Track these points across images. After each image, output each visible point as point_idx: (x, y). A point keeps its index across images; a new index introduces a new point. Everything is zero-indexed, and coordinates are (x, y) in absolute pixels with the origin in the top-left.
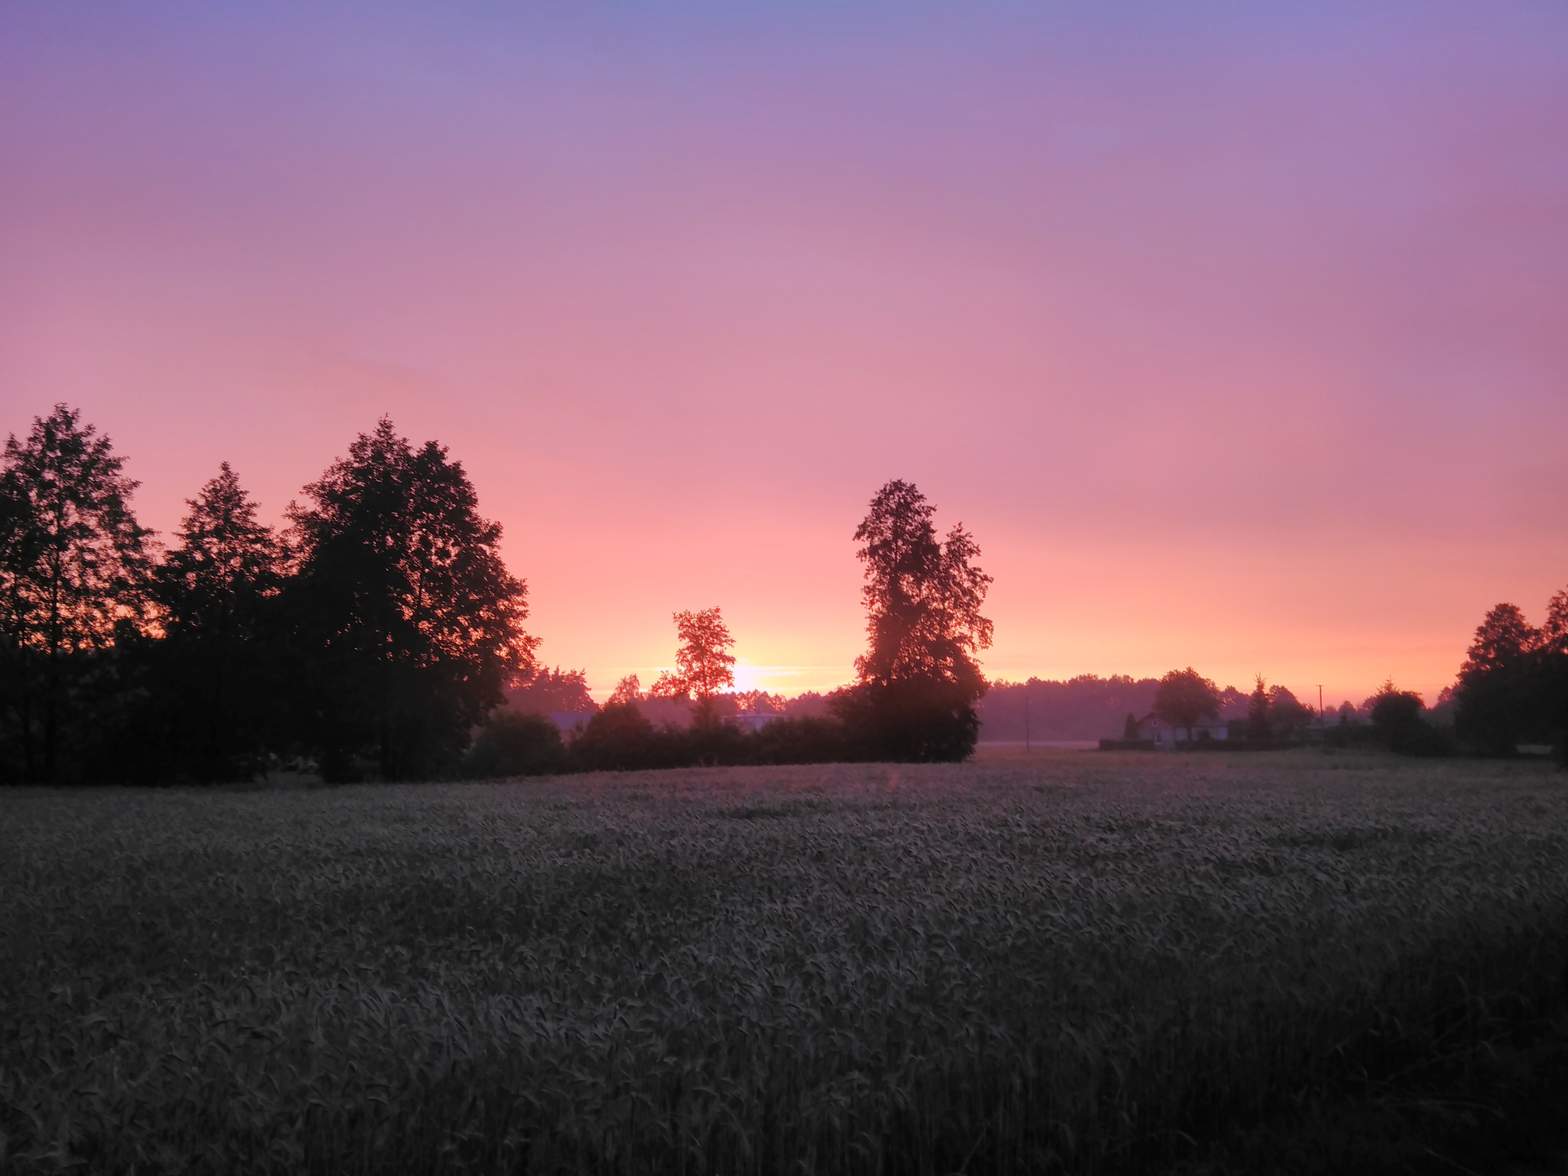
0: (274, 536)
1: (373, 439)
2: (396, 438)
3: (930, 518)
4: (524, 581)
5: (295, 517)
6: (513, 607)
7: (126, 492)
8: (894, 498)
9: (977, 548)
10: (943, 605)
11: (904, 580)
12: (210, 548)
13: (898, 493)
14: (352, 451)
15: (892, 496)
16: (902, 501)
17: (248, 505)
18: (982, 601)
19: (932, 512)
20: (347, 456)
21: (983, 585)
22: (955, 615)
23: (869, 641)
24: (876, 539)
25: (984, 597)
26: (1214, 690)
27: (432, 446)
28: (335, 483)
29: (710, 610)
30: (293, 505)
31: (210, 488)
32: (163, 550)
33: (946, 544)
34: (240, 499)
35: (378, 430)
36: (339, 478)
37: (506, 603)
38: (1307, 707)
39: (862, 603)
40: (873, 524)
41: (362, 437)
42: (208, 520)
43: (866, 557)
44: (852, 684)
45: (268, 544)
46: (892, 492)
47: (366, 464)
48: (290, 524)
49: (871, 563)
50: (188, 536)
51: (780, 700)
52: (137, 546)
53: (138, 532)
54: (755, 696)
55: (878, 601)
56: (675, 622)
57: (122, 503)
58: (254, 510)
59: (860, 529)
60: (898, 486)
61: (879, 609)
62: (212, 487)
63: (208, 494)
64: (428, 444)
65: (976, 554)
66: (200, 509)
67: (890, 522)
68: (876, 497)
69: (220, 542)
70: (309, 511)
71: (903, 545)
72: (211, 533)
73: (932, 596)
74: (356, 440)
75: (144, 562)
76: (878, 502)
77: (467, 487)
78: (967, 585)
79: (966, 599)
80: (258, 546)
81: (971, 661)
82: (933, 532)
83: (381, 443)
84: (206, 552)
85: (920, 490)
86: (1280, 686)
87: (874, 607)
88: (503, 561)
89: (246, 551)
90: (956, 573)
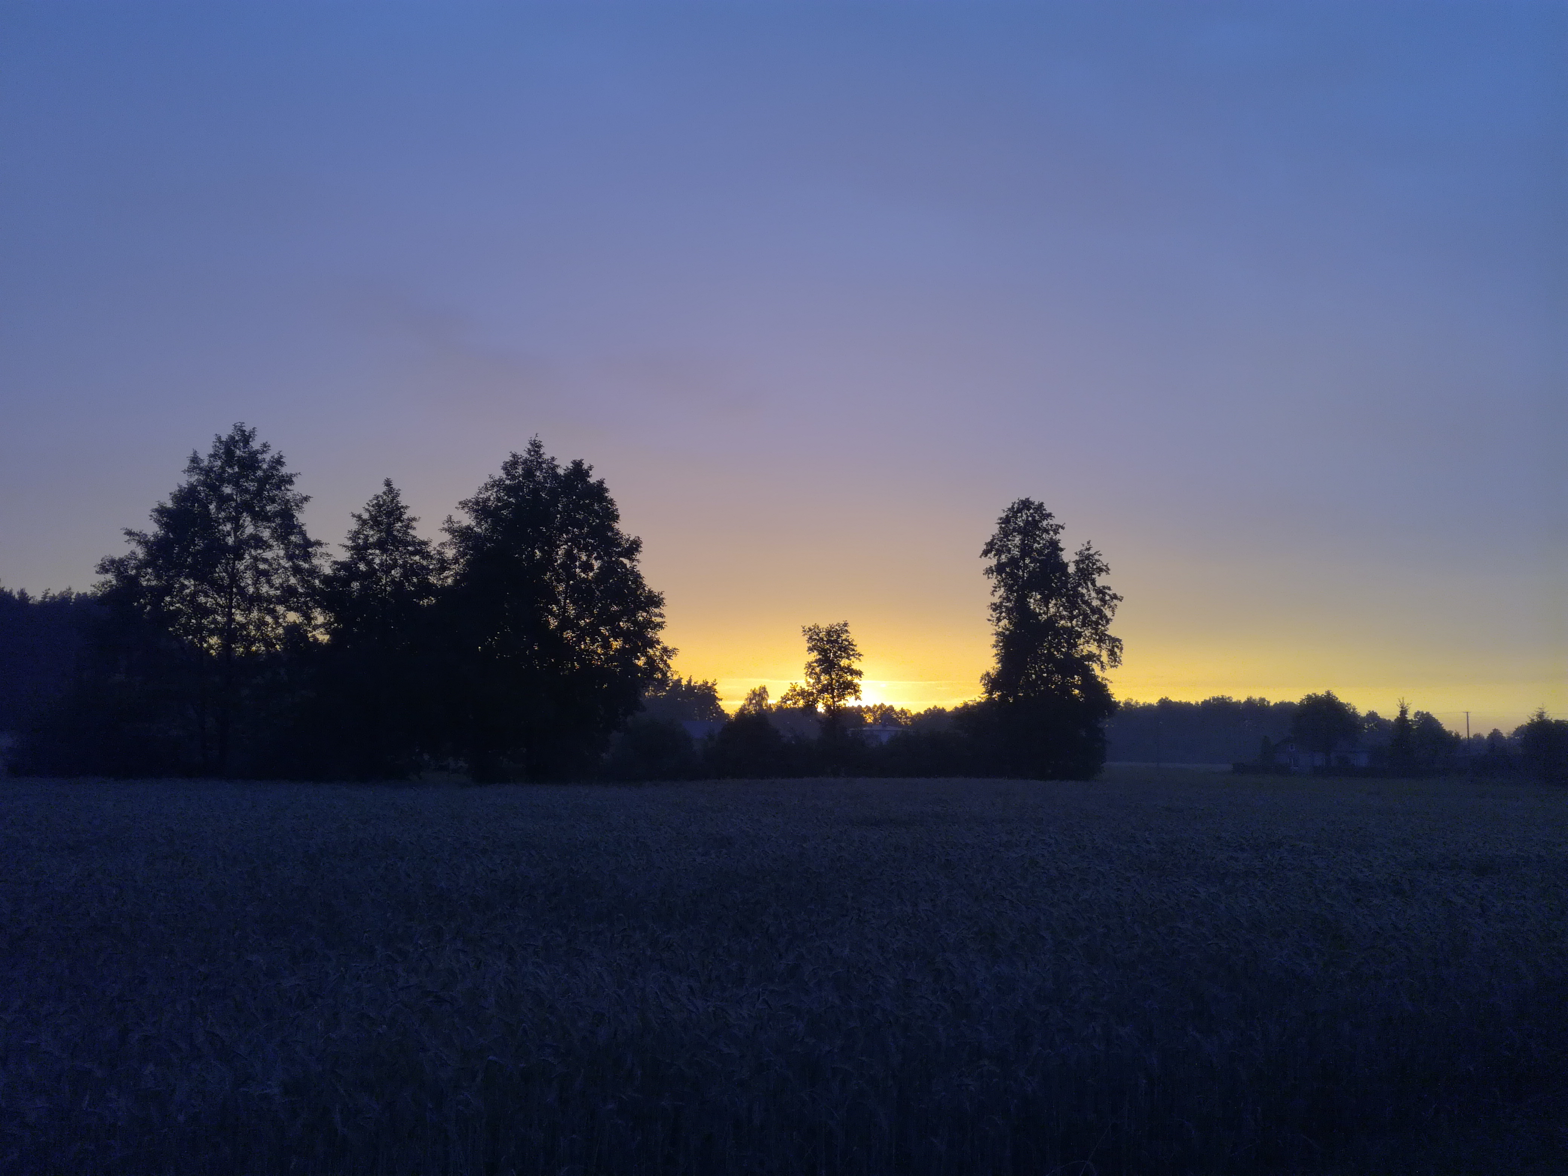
0: (432, 549)
1: (524, 458)
2: (546, 457)
3: (1058, 537)
4: (662, 594)
5: (451, 531)
6: (651, 618)
7: (298, 506)
8: (1022, 516)
9: (1105, 566)
10: (1072, 623)
11: (1031, 598)
12: (373, 559)
13: (1026, 511)
14: (505, 468)
15: (1019, 515)
16: (1030, 519)
17: (408, 519)
18: (1111, 620)
19: (1060, 530)
20: (500, 474)
21: (1112, 604)
22: (1083, 634)
23: (995, 658)
24: (1003, 557)
25: (1113, 616)
26: (1354, 716)
27: (578, 465)
28: (488, 499)
29: (838, 625)
30: (450, 520)
31: (374, 503)
32: (330, 561)
33: (1074, 562)
34: (401, 514)
35: (529, 449)
36: (492, 494)
37: (645, 614)
38: (1453, 734)
39: (989, 620)
40: (1001, 541)
41: (514, 456)
42: (372, 533)
43: (993, 574)
44: (978, 700)
45: (426, 556)
46: (1020, 510)
47: (517, 481)
48: (447, 537)
49: (998, 581)
50: (353, 548)
51: (905, 714)
52: (307, 557)
53: (308, 543)
54: (881, 709)
55: (1004, 618)
56: (804, 635)
57: (293, 516)
58: (414, 524)
59: (987, 546)
60: (1026, 504)
61: (1005, 626)
62: (376, 501)
63: (372, 508)
64: (574, 462)
65: (1105, 573)
66: (364, 522)
67: (1017, 540)
68: (1003, 515)
69: (382, 554)
70: (464, 525)
71: (1030, 563)
72: (375, 546)
73: (1060, 613)
74: (508, 458)
75: (313, 572)
76: (1006, 521)
77: (610, 504)
78: (1096, 603)
79: (1094, 618)
80: (417, 558)
81: (1100, 680)
82: (1062, 550)
83: (531, 461)
84: (369, 563)
85: (1048, 509)
86: (1425, 713)
87: (1000, 623)
88: (642, 574)
89: (405, 562)
90: (1084, 591)
